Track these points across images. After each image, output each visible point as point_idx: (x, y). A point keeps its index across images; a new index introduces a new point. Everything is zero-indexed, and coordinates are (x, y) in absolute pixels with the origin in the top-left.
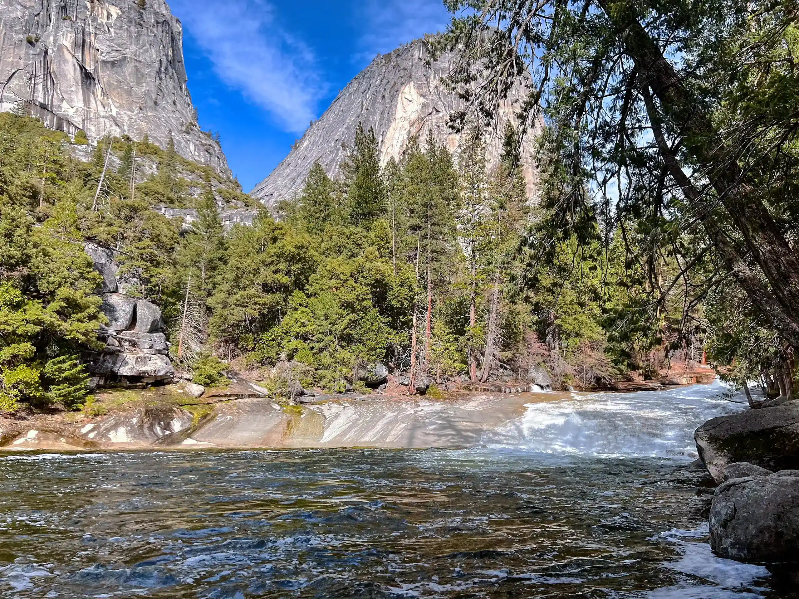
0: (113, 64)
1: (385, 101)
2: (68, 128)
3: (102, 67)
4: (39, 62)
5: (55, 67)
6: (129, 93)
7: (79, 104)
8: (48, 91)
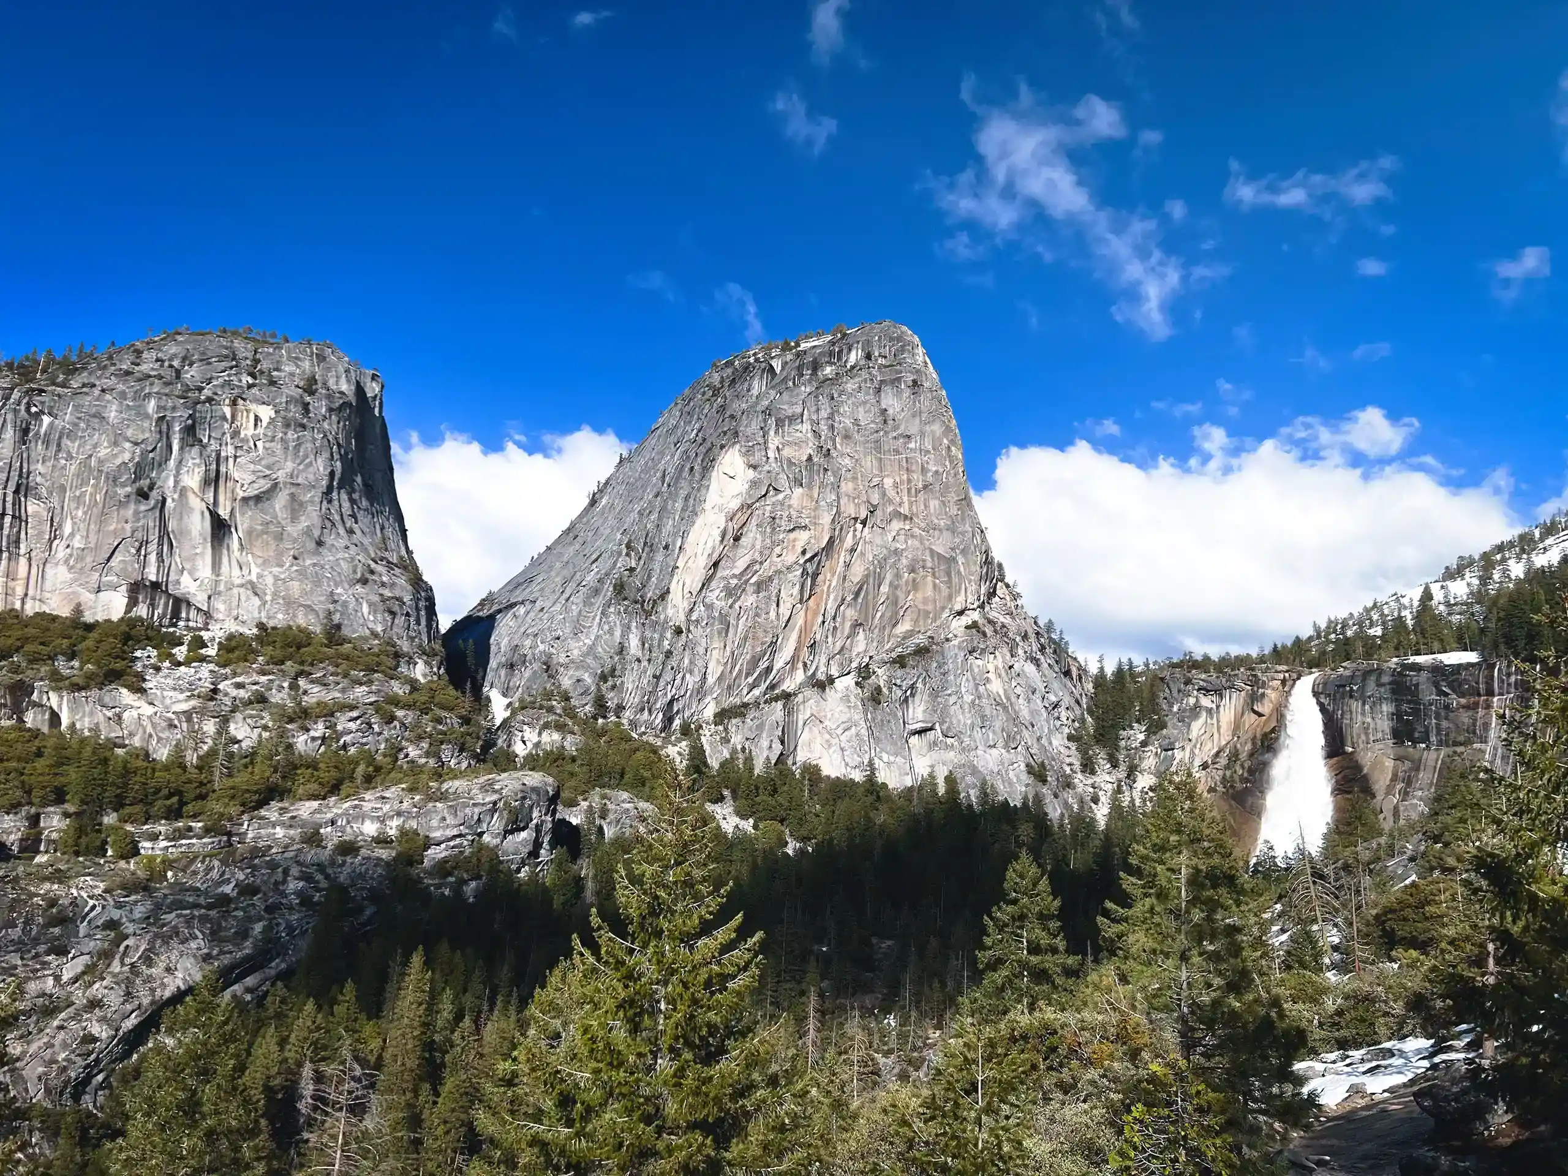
0: (258, 499)
1: (694, 476)
2: (188, 613)
3: (241, 507)
4: (152, 522)
5: (175, 523)
6: (279, 537)
7: (205, 570)
8: (163, 561)
